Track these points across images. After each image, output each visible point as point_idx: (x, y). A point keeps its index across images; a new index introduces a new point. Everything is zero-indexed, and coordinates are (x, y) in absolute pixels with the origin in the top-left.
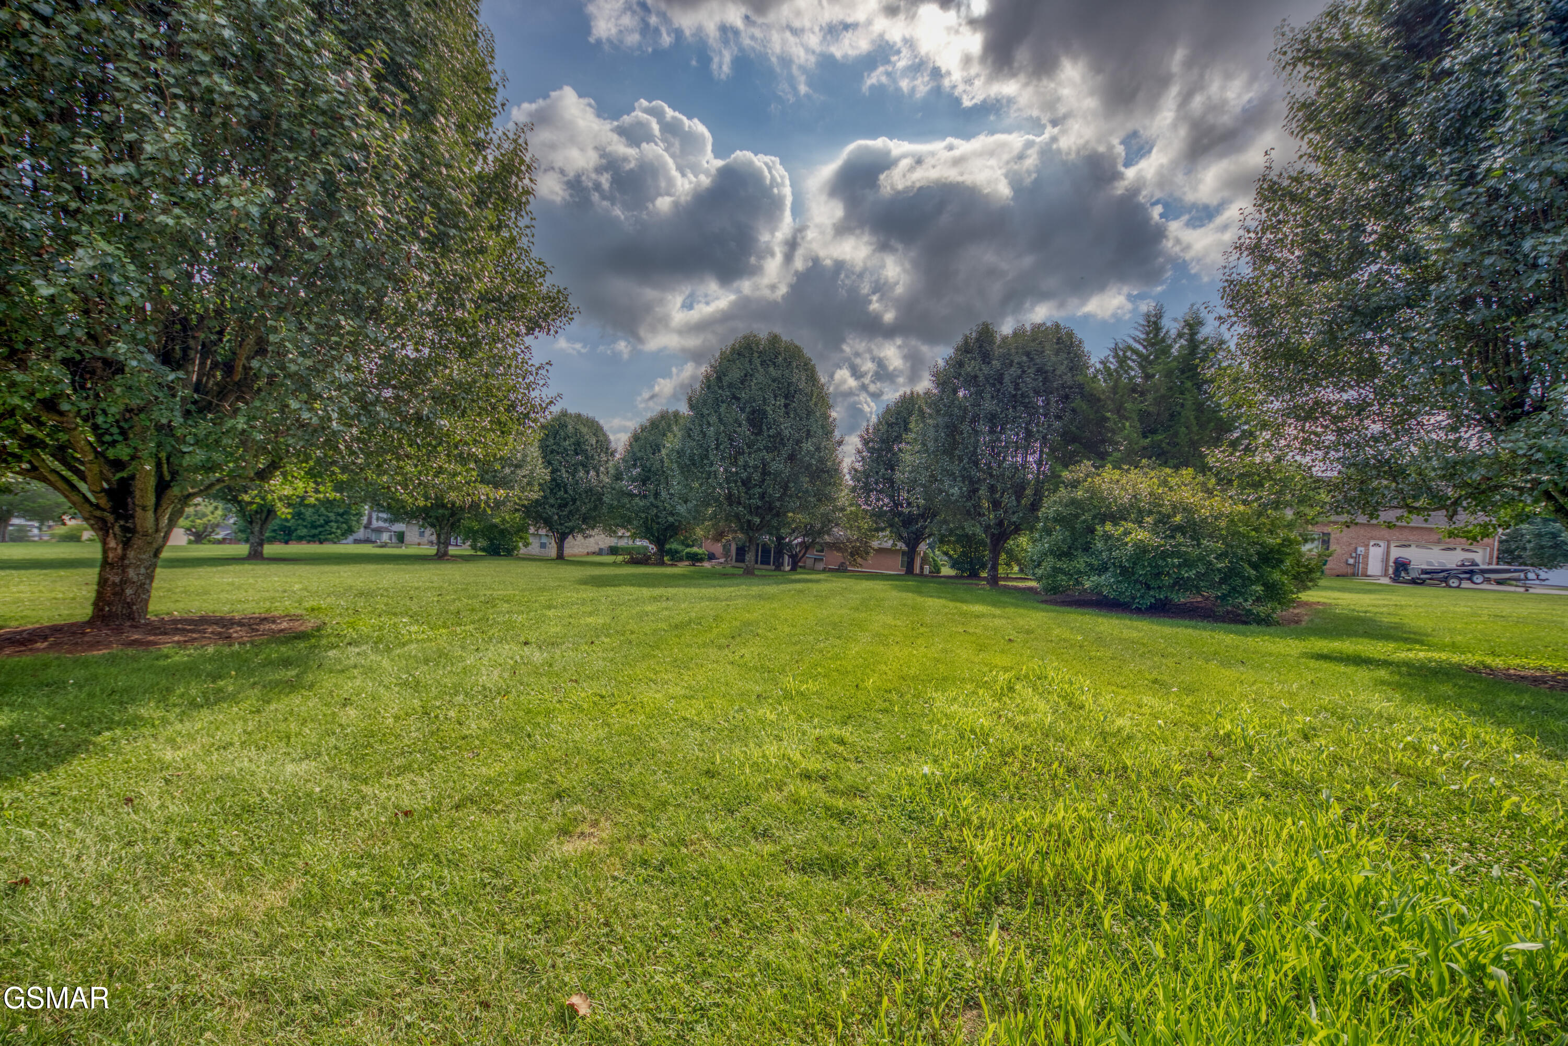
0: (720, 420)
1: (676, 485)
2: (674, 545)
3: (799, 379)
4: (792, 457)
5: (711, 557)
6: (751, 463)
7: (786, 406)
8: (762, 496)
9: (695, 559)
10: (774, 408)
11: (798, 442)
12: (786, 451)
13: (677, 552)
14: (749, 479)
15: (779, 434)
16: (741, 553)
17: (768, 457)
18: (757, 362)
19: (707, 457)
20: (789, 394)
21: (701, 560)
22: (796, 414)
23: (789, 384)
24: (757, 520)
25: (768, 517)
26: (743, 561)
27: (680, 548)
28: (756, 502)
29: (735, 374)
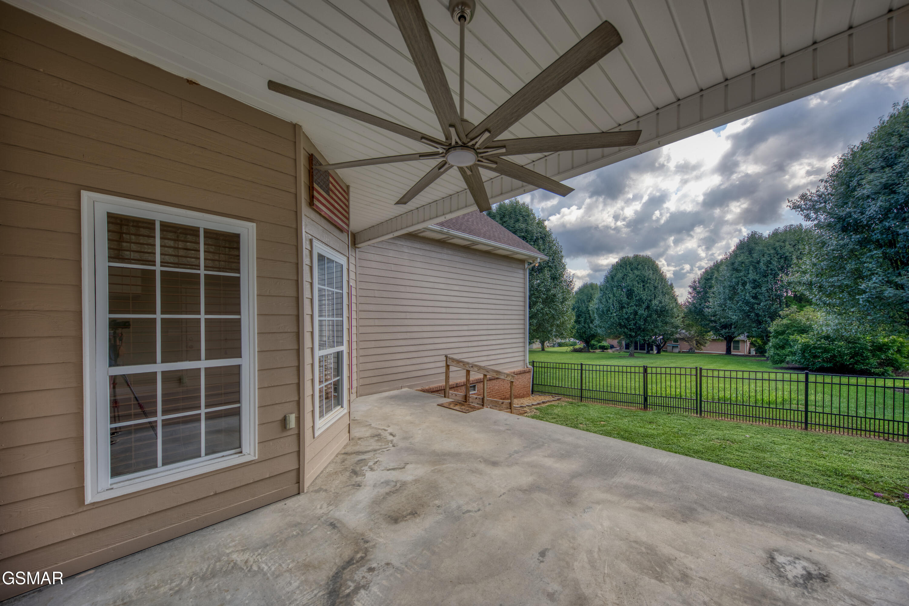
0: (614, 295)
1: (597, 322)
2: (593, 342)
3: (648, 273)
4: (648, 307)
5: (612, 347)
6: (629, 312)
7: (643, 286)
8: (635, 324)
9: (603, 348)
10: (638, 289)
11: (650, 301)
12: (644, 306)
13: (594, 345)
14: (629, 318)
15: (641, 299)
16: (627, 347)
17: (637, 308)
18: (629, 269)
19: (609, 311)
20: (644, 281)
21: (607, 349)
22: (648, 289)
23: (645, 277)
24: (633, 334)
25: (638, 333)
26: (629, 349)
27: (595, 343)
28: (632, 326)
29: (620, 275)
